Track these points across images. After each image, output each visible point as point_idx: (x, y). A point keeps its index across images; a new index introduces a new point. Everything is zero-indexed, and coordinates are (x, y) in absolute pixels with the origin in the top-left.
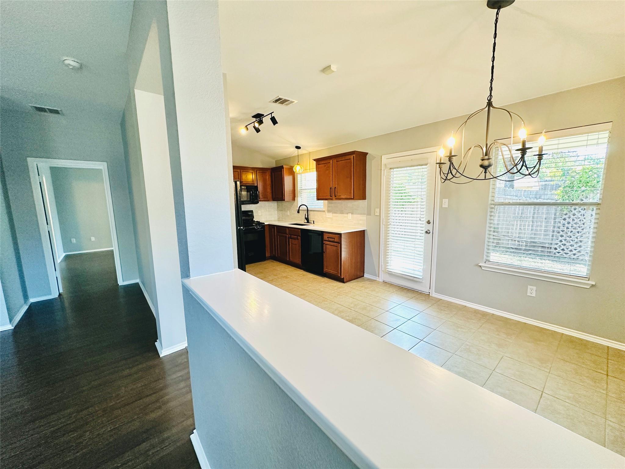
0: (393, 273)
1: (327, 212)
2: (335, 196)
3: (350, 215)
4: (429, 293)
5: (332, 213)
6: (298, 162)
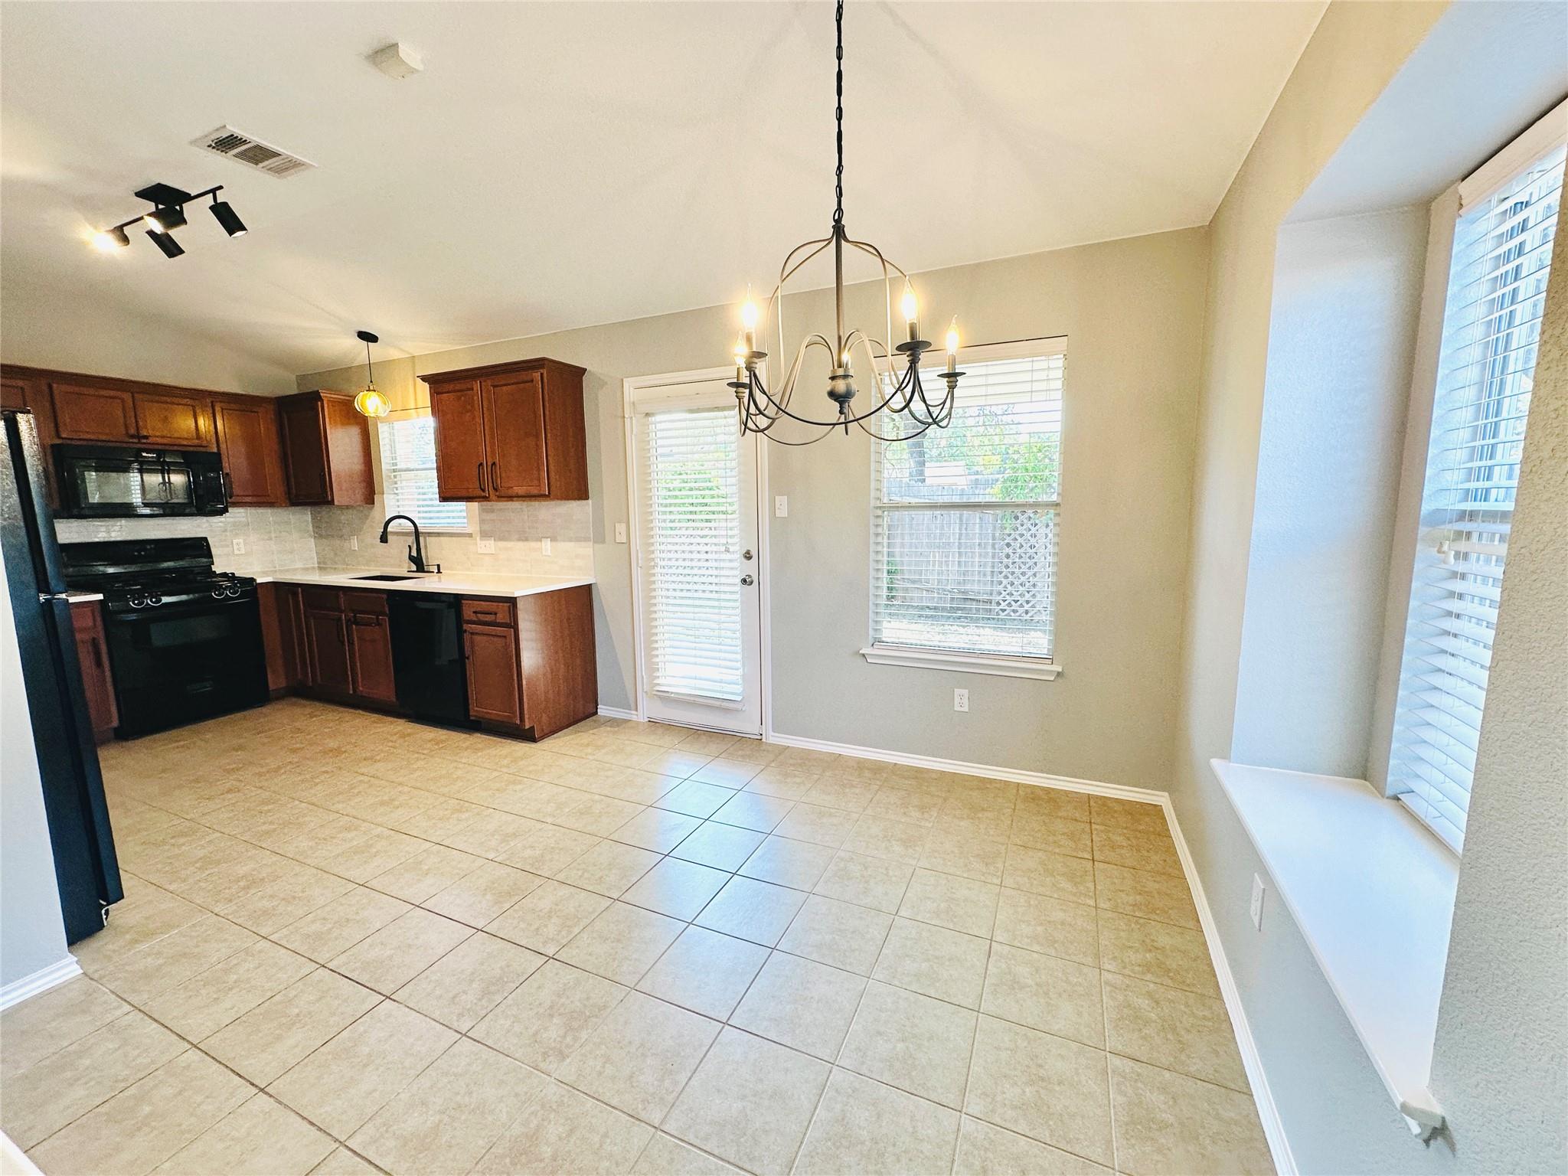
0: (673, 695)
1: (478, 538)
2: (496, 490)
3: (547, 545)
4: (761, 735)
5: (495, 540)
6: (371, 382)
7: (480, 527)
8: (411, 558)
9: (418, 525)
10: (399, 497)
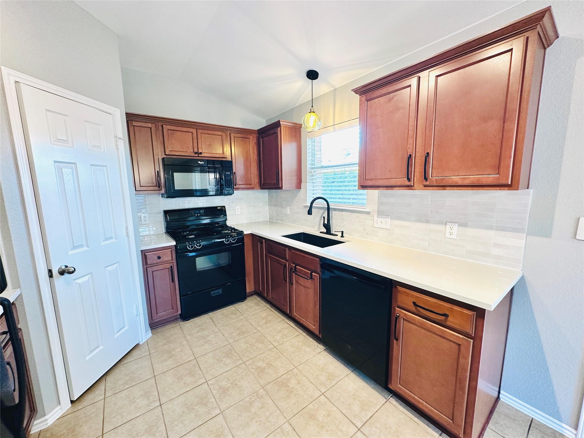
2: (427, 180)
3: (453, 229)
5: (394, 219)
6: (312, 106)
7: (378, 208)
8: (325, 226)
9: (329, 203)
10: (315, 185)
